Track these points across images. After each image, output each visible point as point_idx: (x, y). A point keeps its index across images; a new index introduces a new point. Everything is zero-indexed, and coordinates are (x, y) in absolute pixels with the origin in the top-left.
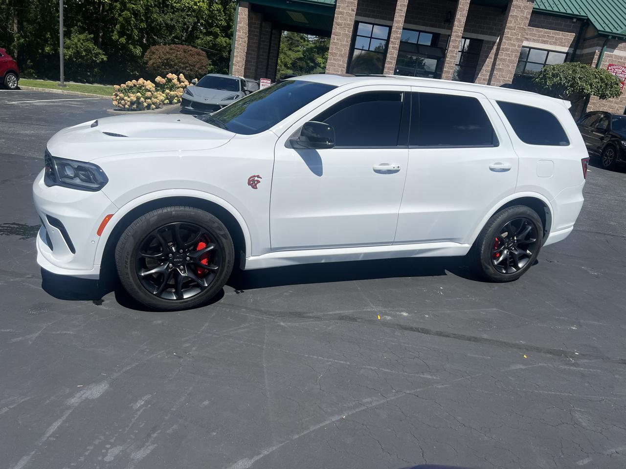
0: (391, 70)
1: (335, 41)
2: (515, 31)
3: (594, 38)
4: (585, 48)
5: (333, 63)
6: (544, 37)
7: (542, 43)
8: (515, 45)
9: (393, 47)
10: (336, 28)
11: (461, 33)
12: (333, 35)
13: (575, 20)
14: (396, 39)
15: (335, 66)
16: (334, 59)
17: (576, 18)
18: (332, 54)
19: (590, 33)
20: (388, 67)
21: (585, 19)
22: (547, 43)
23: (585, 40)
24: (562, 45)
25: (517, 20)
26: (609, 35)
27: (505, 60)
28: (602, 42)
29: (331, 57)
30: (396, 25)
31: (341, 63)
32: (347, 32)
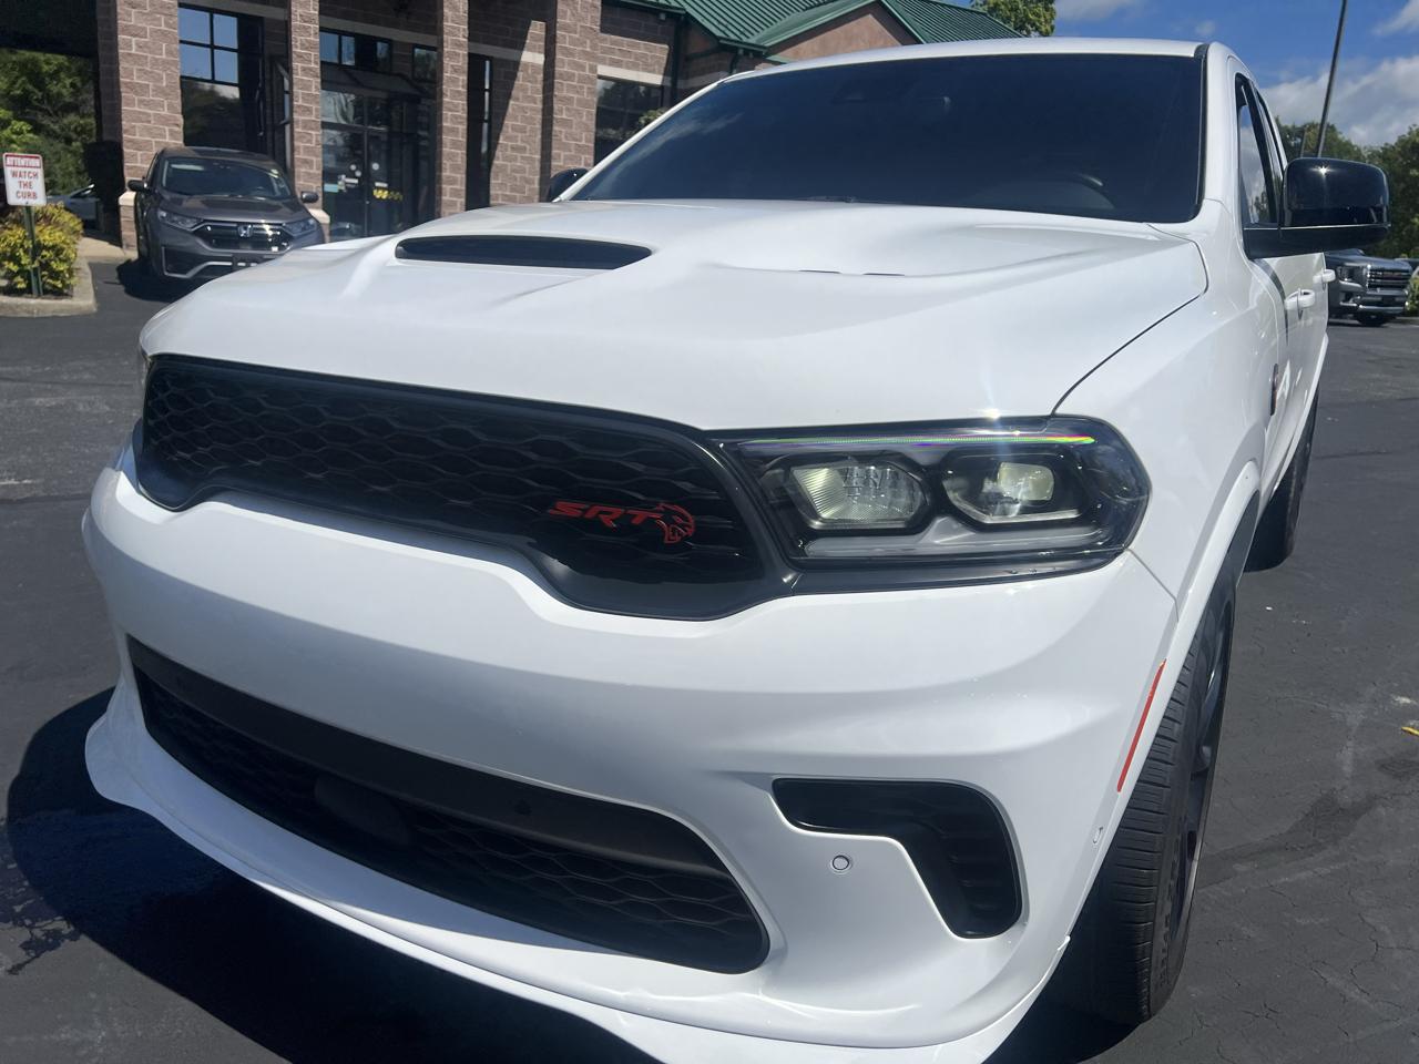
0: (312, 129)
1: (133, 51)
2: (577, 36)
3: (706, 54)
4: (693, 77)
5: (140, 112)
6: (611, 51)
7: (610, 65)
8: (582, 67)
9: (304, 69)
10: (130, 15)
11: (464, 37)
12: (124, 33)
13: (663, 17)
14: (306, 49)
15: (149, 122)
16: (141, 102)
17: (664, 12)
18: (131, 87)
19: (696, 45)
20: (304, 121)
21: (680, 15)
22: (620, 66)
23: (688, 59)
24: (648, 69)
25: (576, 9)
26: (737, 48)
27: (570, 100)
28: (727, 63)
29: (132, 95)
30: (300, 11)
31: (165, 112)
32: (163, 28)
